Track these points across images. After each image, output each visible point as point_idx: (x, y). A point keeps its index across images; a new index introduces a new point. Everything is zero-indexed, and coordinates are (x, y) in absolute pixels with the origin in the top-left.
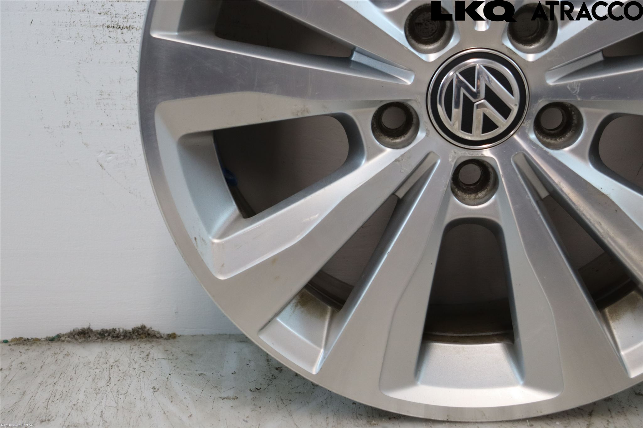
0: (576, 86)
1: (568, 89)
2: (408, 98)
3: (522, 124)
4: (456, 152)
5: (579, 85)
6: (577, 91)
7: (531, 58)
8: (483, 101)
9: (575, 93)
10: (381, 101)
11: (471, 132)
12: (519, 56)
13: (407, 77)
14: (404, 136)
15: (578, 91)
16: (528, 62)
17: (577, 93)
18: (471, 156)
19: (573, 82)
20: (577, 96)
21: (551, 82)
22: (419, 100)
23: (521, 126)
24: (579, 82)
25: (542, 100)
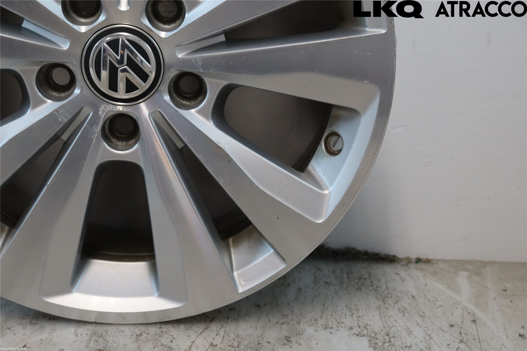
0: (199, 60)
1: (193, 62)
2: (65, 61)
3: (159, 88)
4: (106, 107)
5: (201, 59)
6: (199, 64)
7: (163, 34)
8: (126, 67)
9: (199, 65)
10: (42, 62)
11: (117, 92)
12: (155, 33)
13: (64, 44)
14: (68, 91)
15: (201, 64)
16: (162, 38)
17: (200, 66)
18: (118, 111)
19: (197, 57)
20: (200, 68)
21: (180, 56)
22: (75, 63)
23: (158, 89)
24: (201, 57)
25: (173, 69)
